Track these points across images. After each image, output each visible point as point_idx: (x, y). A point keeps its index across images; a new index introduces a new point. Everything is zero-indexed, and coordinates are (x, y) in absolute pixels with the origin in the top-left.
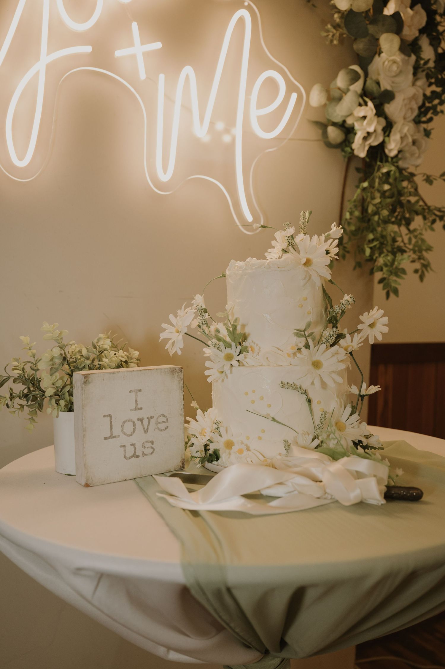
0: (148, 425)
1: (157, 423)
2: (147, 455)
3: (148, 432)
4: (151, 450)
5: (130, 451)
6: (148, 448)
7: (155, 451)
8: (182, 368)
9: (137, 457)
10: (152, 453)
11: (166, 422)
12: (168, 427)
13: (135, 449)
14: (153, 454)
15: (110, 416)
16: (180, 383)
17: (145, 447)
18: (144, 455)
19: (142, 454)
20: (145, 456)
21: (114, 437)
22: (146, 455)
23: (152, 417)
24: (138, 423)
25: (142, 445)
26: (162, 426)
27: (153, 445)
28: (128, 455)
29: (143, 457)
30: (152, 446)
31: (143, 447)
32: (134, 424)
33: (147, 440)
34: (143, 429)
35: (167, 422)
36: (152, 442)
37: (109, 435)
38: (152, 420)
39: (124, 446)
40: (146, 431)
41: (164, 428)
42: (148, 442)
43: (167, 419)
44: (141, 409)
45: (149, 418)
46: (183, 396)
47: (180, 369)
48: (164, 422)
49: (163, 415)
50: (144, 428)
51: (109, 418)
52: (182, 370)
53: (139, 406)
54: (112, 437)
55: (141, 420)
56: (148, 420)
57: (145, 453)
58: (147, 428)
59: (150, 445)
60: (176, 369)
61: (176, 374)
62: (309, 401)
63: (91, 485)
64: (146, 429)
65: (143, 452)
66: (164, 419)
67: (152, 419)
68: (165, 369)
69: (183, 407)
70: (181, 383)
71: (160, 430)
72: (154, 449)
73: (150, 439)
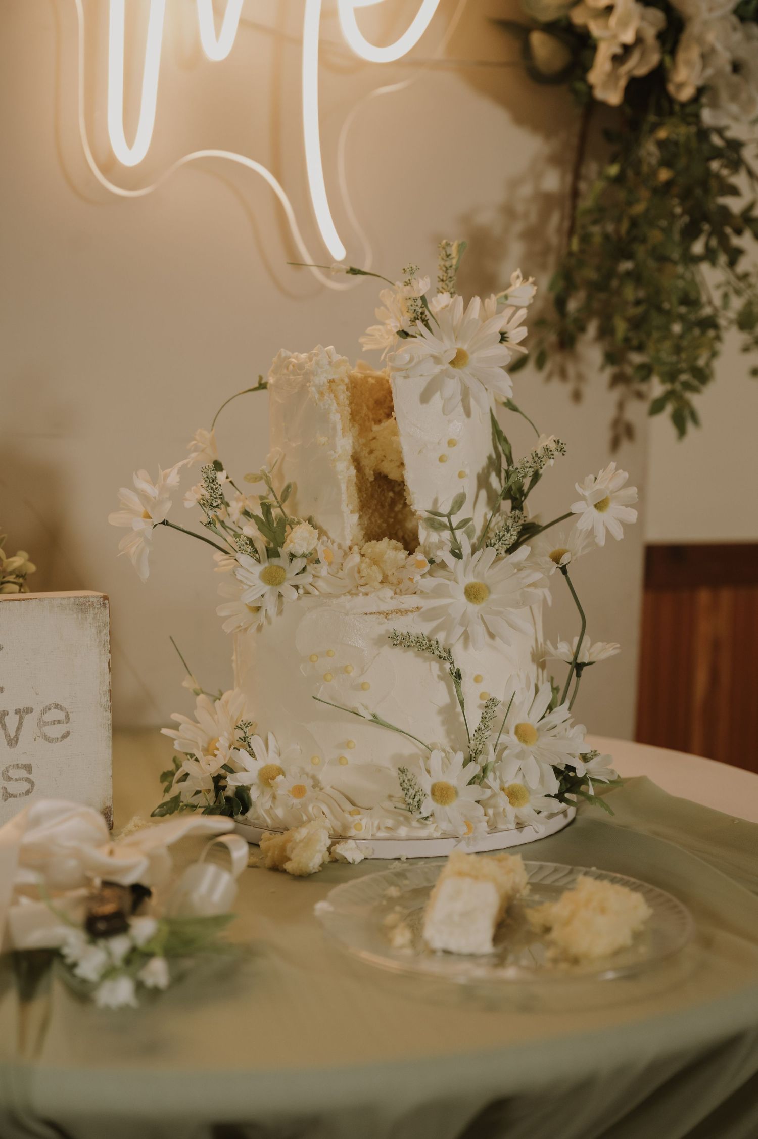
0: (19, 728)
1: (41, 724)
2: (14, 797)
3: (17, 743)
4: (26, 786)
6: (17, 780)
7: (35, 788)
8: (105, 598)
10: (28, 793)
11: (63, 723)
12: (68, 733)
14: (31, 795)
16: (100, 631)
17: (10, 779)
18: (8, 796)
19: (3, 795)
20: (11, 800)
22: (11, 796)
23: (29, 710)
25: (3, 774)
27: (30, 773)
29: (5, 800)
30: (28, 776)
31: (6, 777)
33: (15, 763)
34: (6, 736)
35: (67, 723)
36: (28, 768)
38: (28, 718)
40: (13, 742)
41: (59, 736)
42: (17, 766)
43: (67, 716)
45: (21, 713)
46: (109, 663)
47: (102, 600)
48: (59, 722)
49: (57, 706)
50: (7, 736)
52: (106, 602)
56: (17, 716)
57: (9, 791)
58: (16, 735)
59: (23, 773)
60: (92, 600)
61: (92, 612)
64: (12, 737)
65: (5, 789)
66: (61, 715)
67: (27, 713)
68: (63, 599)
69: (108, 689)
70: (103, 633)
71: (49, 740)
72: (32, 784)
73: (24, 760)
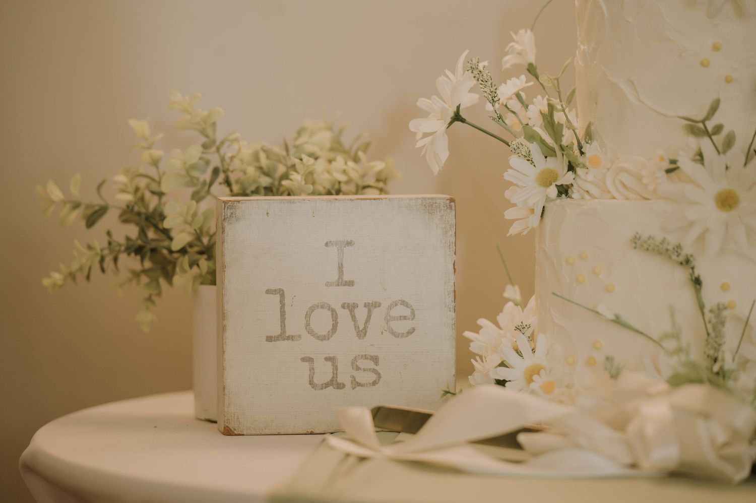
0: (367, 321)
1: (388, 319)
2: (362, 386)
3: (365, 335)
4: (372, 377)
5: (324, 373)
6: (364, 370)
7: (381, 379)
8: (452, 200)
9: (341, 386)
10: (374, 383)
11: (409, 319)
12: (414, 329)
13: (336, 368)
14: (377, 386)
15: (281, 293)
16: (446, 233)
17: (358, 369)
18: (356, 384)
19: (352, 383)
20: (358, 388)
21: (289, 338)
22: (359, 384)
23: (377, 305)
24: (344, 315)
25: (352, 363)
26: (401, 327)
27: (377, 365)
28: (319, 379)
29: (354, 388)
30: (375, 367)
31: (355, 367)
32: (335, 316)
33: (364, 354)
34: (355, 327)
35: (412, 319)
36: (375, 360)
37: (277, 331)
38: (376, 312)
39: (310, 360)
40: (362, 333)
41: (405, 331)
42: (365, 357)
43: (413, 313)
44: (351, 283)
45: (371, 306)
46: (454, 264)
47: (448, 202)
48: (405, 318)
49: (404, 303)
50: (357, 327)
51: (277, 297)
52: (453, 204)
53: (346, 278)
54: (283, 336)
55: (351, 308)
56: (366, 309)
57: (357, 379)
58: (365, 328)
59: (370, 364)
60: (438, 201)
61: (438, 213)
62: (697, 282)
63: (236, 432)
64: (361, 329)
65: (353, 377)
66: (407, 312)
67: (376, 307)
68: (410, 199)
69: (453, 289)
70: (450, 233)
71: (395, 335)
72: (379, 376)
73: (372, 352)
